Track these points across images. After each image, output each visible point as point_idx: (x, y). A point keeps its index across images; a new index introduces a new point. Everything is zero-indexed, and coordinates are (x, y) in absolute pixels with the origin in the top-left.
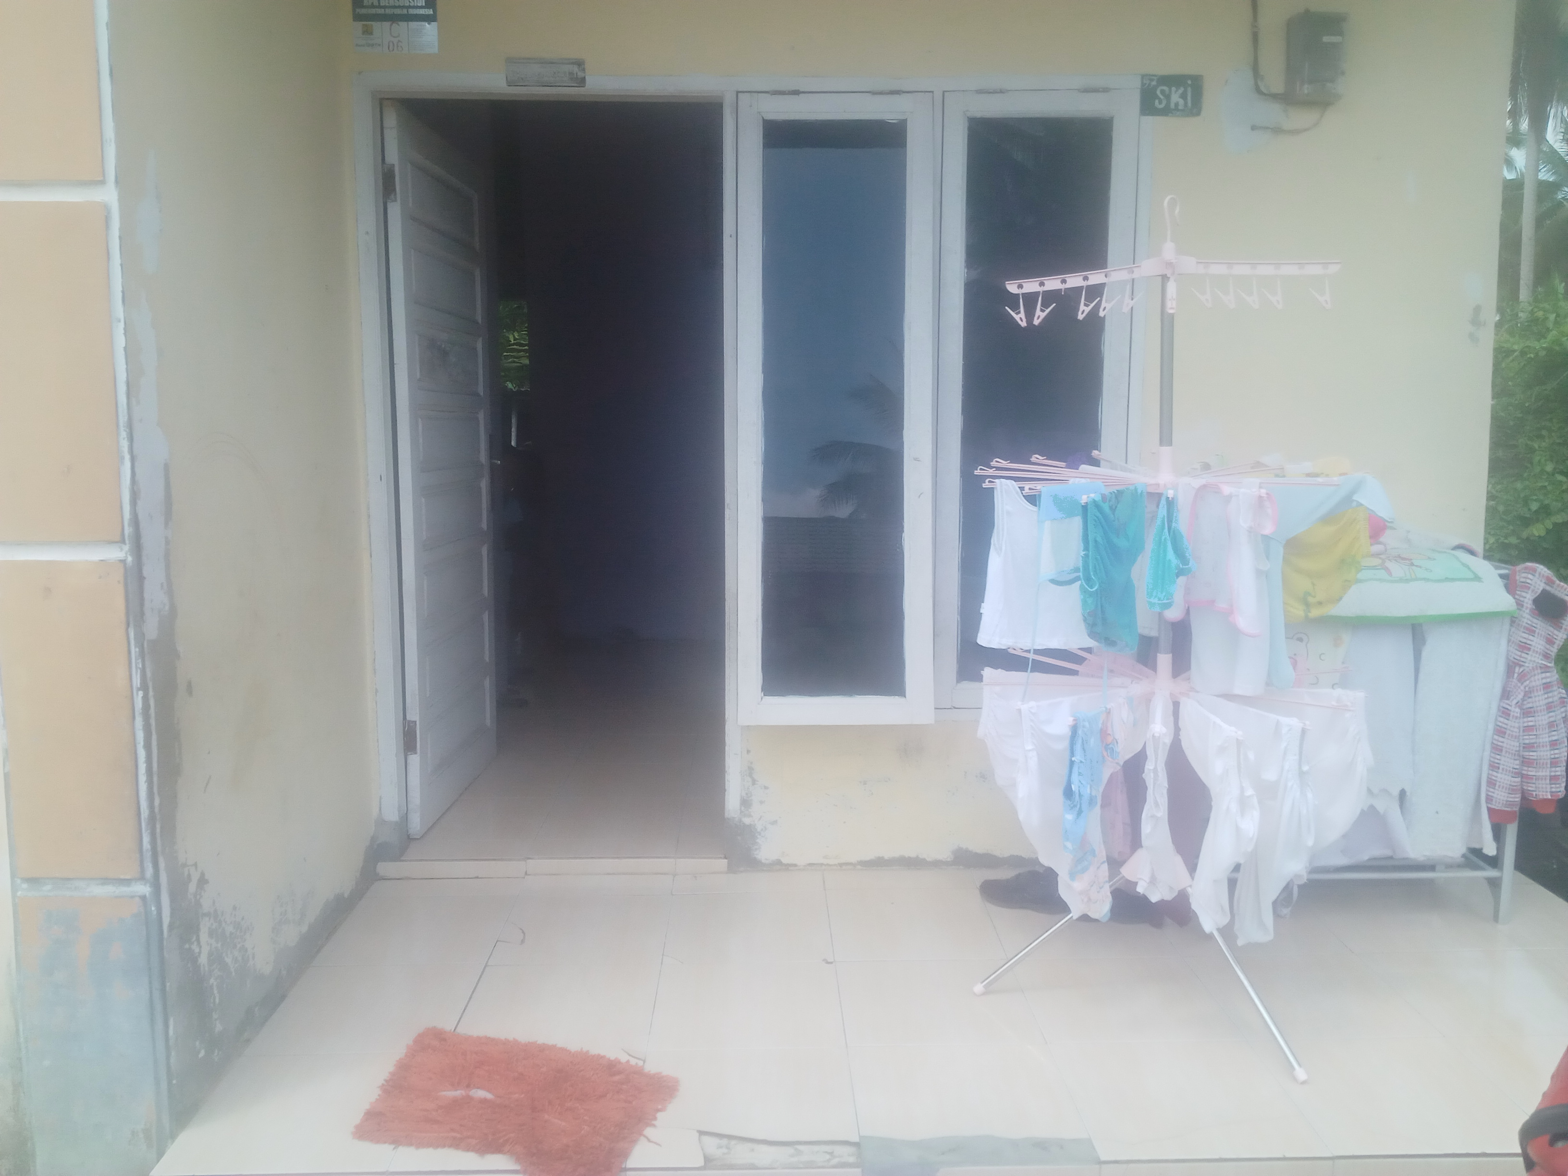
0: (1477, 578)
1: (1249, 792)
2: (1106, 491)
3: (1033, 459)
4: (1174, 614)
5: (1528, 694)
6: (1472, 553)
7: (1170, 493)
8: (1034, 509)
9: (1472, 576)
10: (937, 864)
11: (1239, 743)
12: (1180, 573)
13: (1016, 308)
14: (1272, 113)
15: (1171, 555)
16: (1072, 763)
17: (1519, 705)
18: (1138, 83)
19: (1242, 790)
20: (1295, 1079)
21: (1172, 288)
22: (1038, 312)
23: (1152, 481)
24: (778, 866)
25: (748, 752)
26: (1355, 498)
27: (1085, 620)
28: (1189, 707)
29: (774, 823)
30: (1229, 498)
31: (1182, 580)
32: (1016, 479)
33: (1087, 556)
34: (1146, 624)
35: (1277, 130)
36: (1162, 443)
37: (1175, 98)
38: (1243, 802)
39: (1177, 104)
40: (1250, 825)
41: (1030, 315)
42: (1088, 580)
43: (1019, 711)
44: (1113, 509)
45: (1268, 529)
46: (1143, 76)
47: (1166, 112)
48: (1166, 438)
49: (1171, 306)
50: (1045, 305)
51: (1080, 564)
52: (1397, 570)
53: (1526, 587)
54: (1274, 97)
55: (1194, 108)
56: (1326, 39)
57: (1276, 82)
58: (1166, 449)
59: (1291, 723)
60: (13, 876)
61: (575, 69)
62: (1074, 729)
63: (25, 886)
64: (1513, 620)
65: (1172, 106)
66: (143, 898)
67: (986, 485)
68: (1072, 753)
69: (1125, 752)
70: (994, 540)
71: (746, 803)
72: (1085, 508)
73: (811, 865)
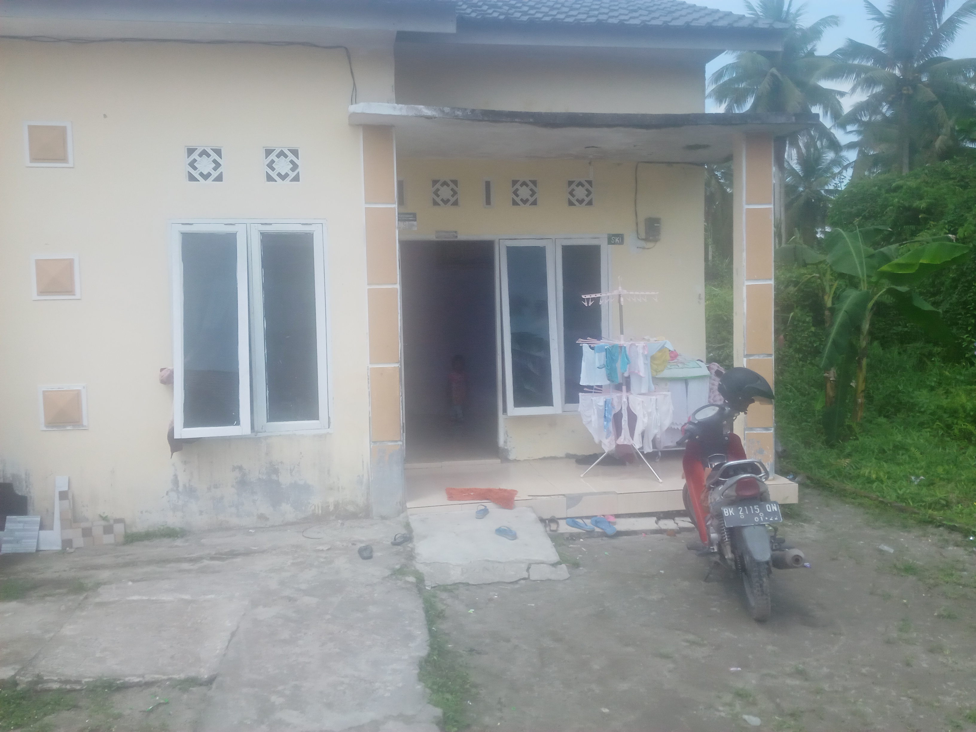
0: (700, 367)
1: (645, 413)
2: (610, 346)
3: (588, 339)
4: (626, 375)
5: (715, 396)
6: (702, 361)
7: (625, 346)
8: (594, 351)
9: (699, 366)
10: (561, 458)
11: (643, 402)
12: (628, 364)
13: (584, 302)
14: (642, 243)
15: (626, 360)
16: (605, 410)
17: (713, 400)
18: (606, 236)
19: (644, 412)
20: (659, 482)
21: (622, 299)
22: (590, 303)
23: (620, 343)
24: (515, 461)
25: (506, 427)
26: (665, 346)
27: (607, 376)
28: (631, 397)
29: (514, 448)
30: (637, 346)
31: (628, 366)
32: (587, 344)
33: (607, 361)
34: (620, 380)
35: (644, 248)
36: (621, 334)
37: (617, 240)
38: (644, 416)
39: (617, 242)
40: (646, 420)
41: (588, 304)
42: (608, 366)
43: (592, 400)
44: (612, 349)
45: (646, 353)
46: (608, 234)
47: (614, 244)
48: (622, 333)
49: (622, 304)
50: (592, 301)
51: (605, 364)
52: (680, 365)
53: (713, 369)
54: (642, 239)
55: (622, 243)
56: (656, 225)
57: (643, 234)
58: (622, 335)
59: (654, 397)
60: (370, 441)
61: (455, 233)
62: (605, 402)
63: (372, 444)
64: (710, 377)
65: (616, 242)
66: (401, 445)
67: (581, 345)
68: (605, 408)
69: (617, 410)
70: (583, 358)
71: (505, 442)
72: (606, 349)
73: (525, 460)
